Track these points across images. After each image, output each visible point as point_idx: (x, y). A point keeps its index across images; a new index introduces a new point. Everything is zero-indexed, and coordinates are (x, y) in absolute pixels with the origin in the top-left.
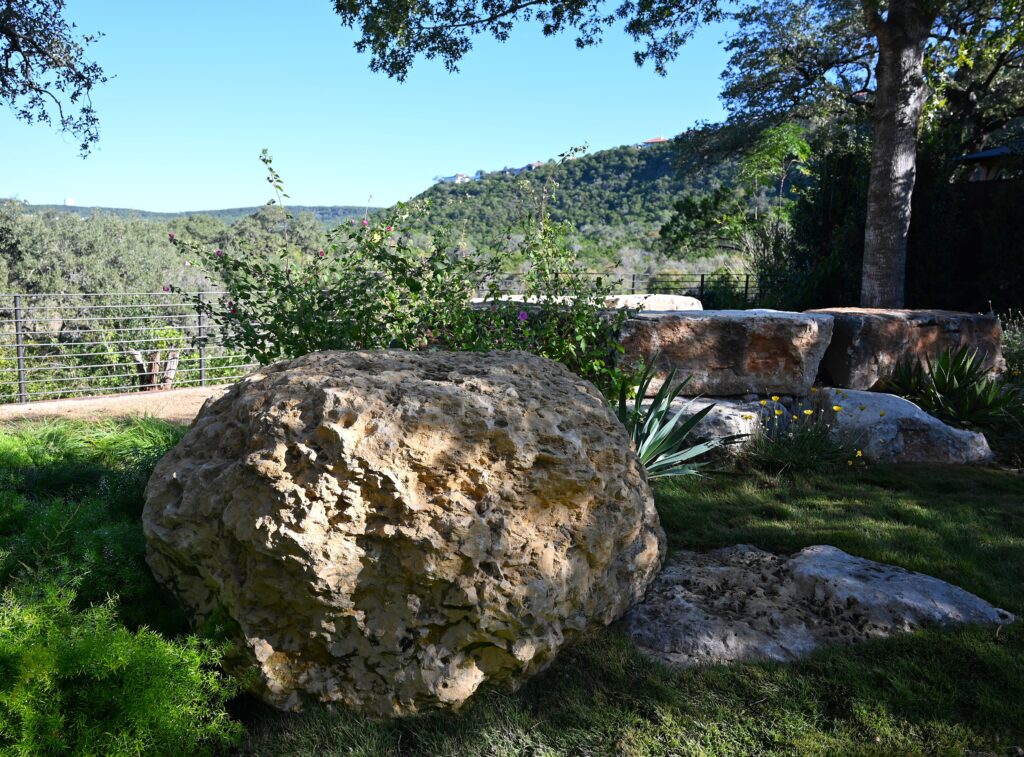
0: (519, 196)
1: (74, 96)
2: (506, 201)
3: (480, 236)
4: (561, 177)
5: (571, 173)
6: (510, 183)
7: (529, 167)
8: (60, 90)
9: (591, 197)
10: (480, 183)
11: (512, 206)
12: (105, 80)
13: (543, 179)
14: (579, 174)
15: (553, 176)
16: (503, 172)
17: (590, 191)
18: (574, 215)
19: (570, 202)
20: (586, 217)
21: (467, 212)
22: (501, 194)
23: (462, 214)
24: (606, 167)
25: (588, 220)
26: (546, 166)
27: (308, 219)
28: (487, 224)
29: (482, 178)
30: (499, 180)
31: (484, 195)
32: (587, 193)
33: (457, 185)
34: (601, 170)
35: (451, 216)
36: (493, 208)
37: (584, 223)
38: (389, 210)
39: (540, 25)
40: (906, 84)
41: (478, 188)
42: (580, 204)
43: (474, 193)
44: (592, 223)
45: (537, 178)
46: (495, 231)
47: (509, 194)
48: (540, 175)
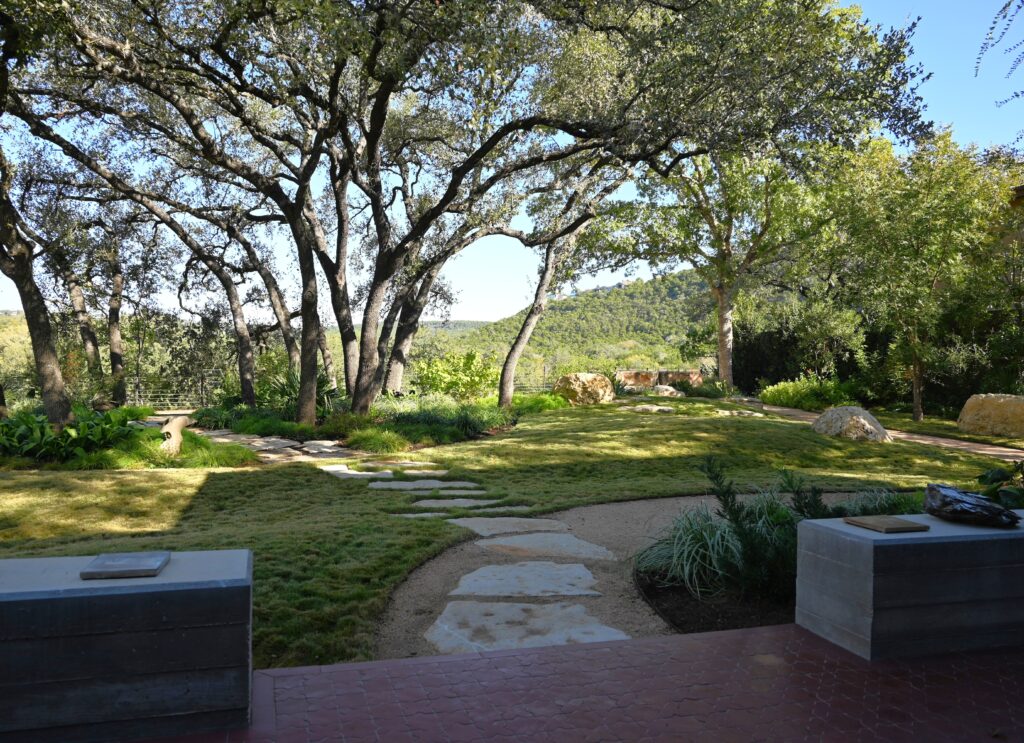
0: (611, 311)
2: (599, 315)
3: (576, 346)
4: (648, 294)
5: (657, 290)
6: (602, 300)
7: (619, 286)
9: (676, 311)
10: (575, 300)
11: (605, 320)
13: (631, 296)
14: (664, 291)
15: (641, 293)
16: (595, 290)
17: (674, 306)
18: (660, 326)
19: (657, 316)
20: (671, 328)
21: (565, 325)
22: (594, 309)
23: (560, 327)
24: (689, 284)
25: (673, 331)
26: (635, 284)
28: (582, 336)
29: (577, 295)
30: (593, 297)
31: (579, 310)
32: (672, 308)
33: (555, 302)
34: (684, 287)
35: (551, 329)
36: (587, 321)
37: (670, 334)
38: (495, 324)
39: (610, 269)
41: (573, 304)
42: (665, 317)
43: (572, 309)
44: (676, 333)
45: (626, 294)
46: (590, 342)
47: (602, 309)
48: (629, 292)
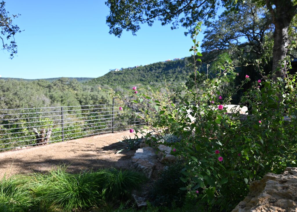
0: (133, 74)
1: (8, 37)
2: (129, 76)
3: (123, 85)
4: (144, 70)
5: (146, 69)
6: (130, 71)
7: (135, 67)
8: (3, 34)
9: (152, 75)
10: (122, 71)
11: (131, 77)
12: (20, 31)
13: (139, 70)
14: (149, 69)
15: (142, 69)
16: (128, 68)
17: (152, 73)
18: (148, 79)
19: (146, 76)
20: (151, 80)
21: (119, 79)
22: (128, 74)
23: (117, 79)
24: (156, 67)
25: (151, 81)
26: (140, 67)
27: (75, 81)
28: (125, 82)
29: (123, 70)
30: (127, 70)
31: (123, 74)
32: (151, 74)
33: (116, 72)
34: (154, 68)
35: (115, 80)
36: (126, 78)
37: (150, 82)
38: (97, 78)
40: (284, 40)
41: (122, 72)
42: (149, 77)
43: (121, 74)
44: (152, 82)
45: (137, 70)
46: (127, 84)
47: (130, 74)
48: (138, 69)
